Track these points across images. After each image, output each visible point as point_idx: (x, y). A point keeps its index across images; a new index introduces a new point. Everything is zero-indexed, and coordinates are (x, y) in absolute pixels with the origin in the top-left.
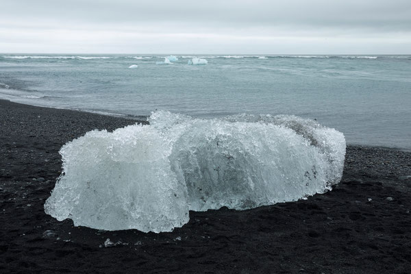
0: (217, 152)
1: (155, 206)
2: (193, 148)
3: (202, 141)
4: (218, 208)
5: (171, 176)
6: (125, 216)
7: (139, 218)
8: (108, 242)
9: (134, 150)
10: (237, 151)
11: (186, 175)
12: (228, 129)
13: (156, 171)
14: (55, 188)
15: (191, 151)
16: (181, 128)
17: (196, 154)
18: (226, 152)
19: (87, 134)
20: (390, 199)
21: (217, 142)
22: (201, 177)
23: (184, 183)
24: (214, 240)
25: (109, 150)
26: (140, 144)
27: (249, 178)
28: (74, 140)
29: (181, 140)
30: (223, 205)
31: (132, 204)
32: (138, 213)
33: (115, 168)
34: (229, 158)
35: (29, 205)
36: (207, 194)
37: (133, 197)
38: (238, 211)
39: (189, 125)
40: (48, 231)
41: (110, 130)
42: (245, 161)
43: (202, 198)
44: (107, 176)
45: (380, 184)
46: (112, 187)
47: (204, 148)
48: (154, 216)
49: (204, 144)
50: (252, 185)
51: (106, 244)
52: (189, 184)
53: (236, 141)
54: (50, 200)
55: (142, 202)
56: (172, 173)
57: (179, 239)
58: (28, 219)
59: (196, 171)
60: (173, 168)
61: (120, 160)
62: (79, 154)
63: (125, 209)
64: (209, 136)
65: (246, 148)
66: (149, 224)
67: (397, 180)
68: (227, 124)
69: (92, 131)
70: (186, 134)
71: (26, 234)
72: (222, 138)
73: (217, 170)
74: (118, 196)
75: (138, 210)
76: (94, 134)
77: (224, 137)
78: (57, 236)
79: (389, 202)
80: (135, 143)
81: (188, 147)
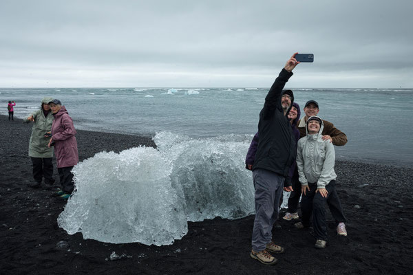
0: (211, 169)
1: (157, 222)
2: (191, 166)
3: (198, 159)
4: (213, 218)
5: (171, 192)
6: (129, 230)
7: (143, 232)
8: (114, 255)
9: (138, 170)
10: (228, 167)
11: (185, 189)
12: (221, 149)
13: (158, 188)
14: (68, 204)
15: (189, 168)
16: (180, 148)
17: (193, 170)
18: (219, 169)
19: (96, 155)
20: (358, 206)
21: (212, 160)
22: (198, 191)
23: (183, 196)
24: (210, 251)
25: (115, 169)
26: (143, 165)
27: (240, 191)
28: (85, 160)
29: (180, 158)
30: (217, 215)
31: (136, 219)
32: (142, 228)
33: (121, 187)
34: (222, 174)
35: (49, 214)
36: (204, 206)
37: (137, 213)
38: (230, 221)
39: (187, 145)
40: (61, 242)
41: (117, 152)
42: (236, 176)
43: (199, 210)
44: (113, 194)
45: (345, 192)
46: (118, 204)
47: (201, 166)
48: (156, 230)
49: (201, 162)
50: (242, 197)
51: (111, 257)
52: (187, 198)
53: (228, 158)
54: (62, 214)
55: (145, 217)
56: (173, 189)
57: (179, 251)
58: (46, 228)
59: (194, 185)
60: (173, 185)
61: (125, 179)
62: (88, 174)
63: (130, 223)
64: (206, 154)
65: (237, 164)
66: (151, 237)
67: (357, 188)
68: (220, 144)
69: (101, 153)
70: (184, 153)
71: (42, 244)
72: (216, 157)
73: (212, 184)
74: (124, 212)
75: (142, 225)
76: (102, 156)
77: (218, 155)
78: (69, 247)
79: (357, 209)
80: (139, 164)
81: (187, 165)
